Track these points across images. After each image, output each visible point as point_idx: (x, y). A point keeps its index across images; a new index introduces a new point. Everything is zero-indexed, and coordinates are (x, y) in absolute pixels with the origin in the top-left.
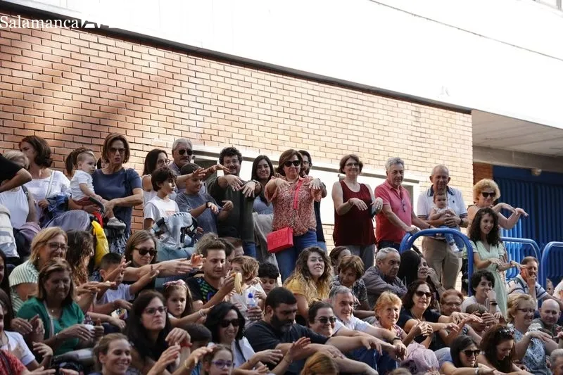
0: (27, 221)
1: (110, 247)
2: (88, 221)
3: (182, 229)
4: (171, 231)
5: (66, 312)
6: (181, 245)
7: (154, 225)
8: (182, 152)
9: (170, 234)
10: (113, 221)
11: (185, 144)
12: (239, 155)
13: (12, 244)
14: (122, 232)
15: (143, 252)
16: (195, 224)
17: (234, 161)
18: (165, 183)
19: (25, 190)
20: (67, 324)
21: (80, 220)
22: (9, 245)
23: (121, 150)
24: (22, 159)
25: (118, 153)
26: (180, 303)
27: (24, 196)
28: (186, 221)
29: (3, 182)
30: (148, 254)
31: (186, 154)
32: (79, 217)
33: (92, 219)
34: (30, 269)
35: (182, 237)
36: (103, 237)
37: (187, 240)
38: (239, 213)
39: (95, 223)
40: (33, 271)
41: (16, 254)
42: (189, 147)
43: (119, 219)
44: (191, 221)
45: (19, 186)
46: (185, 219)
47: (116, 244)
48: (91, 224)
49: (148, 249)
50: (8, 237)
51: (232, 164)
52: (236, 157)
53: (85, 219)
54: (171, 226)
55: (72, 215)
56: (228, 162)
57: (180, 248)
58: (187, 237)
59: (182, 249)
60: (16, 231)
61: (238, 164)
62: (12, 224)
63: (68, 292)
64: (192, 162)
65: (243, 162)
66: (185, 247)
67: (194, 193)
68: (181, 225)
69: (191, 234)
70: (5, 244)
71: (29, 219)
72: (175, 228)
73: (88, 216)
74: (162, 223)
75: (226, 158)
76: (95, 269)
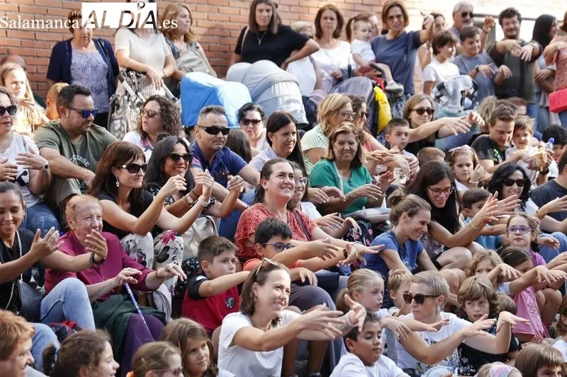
0: (314, 89)
1: (392, 111)
2: (371, 87)
3: (462, 92)
4: (451, 94)
5: (354, 174)
6: (461, 108)
7: (435, 89)
8: (464, 15)
9: (450, 97)
10: (391, 85)
11: (467, 7)
12: (519, 15)
13: (301, 111)
14: (401, 94)
15: (421, 111)
16: (476, 87)
17: (514, 22)
18: (445, 47)
19: (312, 60)
20: (356, 186)
21: (363, 86)
22: (299, 112)
23: (398, 16)
24: (309, 29)
25: (396, 20)
26: (466, 168)
27: (312, 65)
28: (466, 85)
29: (293, 53)
30: (426, 113)
31: (468, 17)
32: (362, 83)
33: (374, 86)
34: (319, 135)
35: (462, 100)
36: (385, 103)
37: (467, 104)
38: (519, 74)
39: (377, 89)
40: (322, 137)
41: (305, 121)
42: (471, 9)
43: (397, 81)
44: (471, 84)
45: (306, 56)
46: (466, 83)
47: (397, 107)
48: (373, 91)
49: (426, 109)
50: (297, 104)
51: (512, 26)
52: (515, 18)
53: (368, 85)
54: (451, 89)
55: (355, 82)
56: (508, 24)
57: (460, 111)
58: (467, 100)
59: (463, 112)
60: (305, 99)
61: (517, 25)
62: (301, 92)
63: (355, 154)
64: (472, 25)
65: (523, 22)
66: (465, 110)
67: (472, 56)
68: (461, 88)
69: (471, 97)
70: (295, 111)
71: (317, 87)
72: (455, 91)
73: (370, 82)
74: (442, 87)
75: (505, 20)
76: (378, 133)
